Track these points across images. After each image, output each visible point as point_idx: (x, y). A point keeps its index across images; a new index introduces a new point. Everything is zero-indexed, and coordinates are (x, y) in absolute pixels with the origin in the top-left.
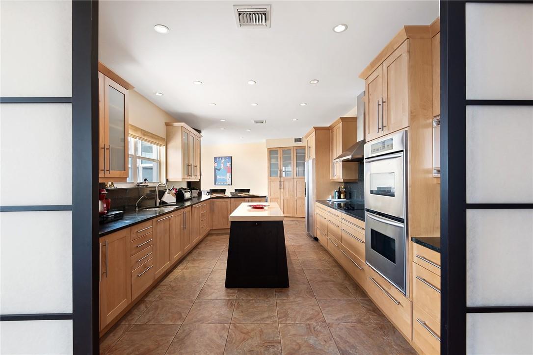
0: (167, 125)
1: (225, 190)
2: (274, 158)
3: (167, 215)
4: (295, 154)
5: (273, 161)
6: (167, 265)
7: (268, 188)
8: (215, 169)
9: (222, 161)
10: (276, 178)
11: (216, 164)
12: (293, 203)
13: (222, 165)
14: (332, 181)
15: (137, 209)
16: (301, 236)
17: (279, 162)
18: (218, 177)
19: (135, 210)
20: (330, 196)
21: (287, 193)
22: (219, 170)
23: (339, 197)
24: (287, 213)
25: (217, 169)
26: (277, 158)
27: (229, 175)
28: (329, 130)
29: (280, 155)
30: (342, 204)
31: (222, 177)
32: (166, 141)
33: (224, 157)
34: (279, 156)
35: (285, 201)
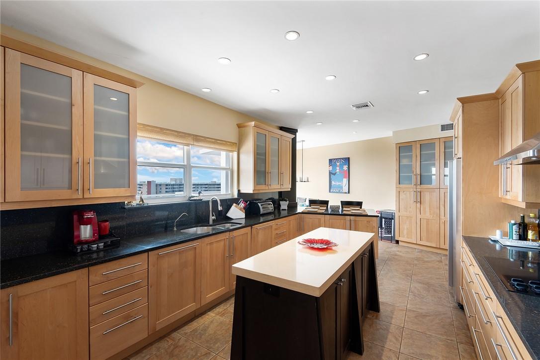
0: (240, 126)
1: (328, 201)
2: (405, 157)
3: (190, 243)
4: (442, 150)
5: (405, 162)
6: (191, 307)
7: (396, 201)
8: (330, 173)
9: (338, 164)
10: (409, 186)
11: (331, 167)
12: (438, 225)
13: (338, 168)
14: (503, 201)
15: (175, 229)
16: (435, 291)
17: (414, 163)
18: (333, 183)
19: (172, 230)
20: (498, 232)
21: (427, 210)
22: (334, 174)
23: (523, 237)
24: (428, 240)
25: (333, 174)
26: (410, 157)
27: (345, 181)
28: (496, 99)
29: (416, 151)
30: (530, 254)
31: (338, 184)
32: (238, 145)
33: (340, 159)
34: (414, 154)
35: (424, 223)
